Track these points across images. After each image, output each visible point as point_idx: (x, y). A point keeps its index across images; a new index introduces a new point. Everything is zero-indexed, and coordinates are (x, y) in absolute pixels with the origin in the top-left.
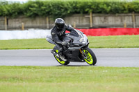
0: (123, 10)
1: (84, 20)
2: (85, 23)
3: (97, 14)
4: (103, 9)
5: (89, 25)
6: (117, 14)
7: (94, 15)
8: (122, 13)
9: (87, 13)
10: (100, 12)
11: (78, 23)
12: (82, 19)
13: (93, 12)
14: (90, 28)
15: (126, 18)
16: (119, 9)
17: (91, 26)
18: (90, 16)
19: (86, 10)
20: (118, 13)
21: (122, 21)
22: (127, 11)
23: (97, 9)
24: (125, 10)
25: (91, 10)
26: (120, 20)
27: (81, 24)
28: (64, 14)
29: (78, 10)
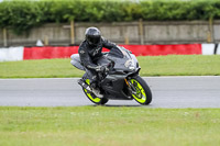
0: (124, 17)
1: (62, 33)
2: (62, 37)
3: (82, 24)
4: (92, 15)
5: (70, 41)
6: (114, 23)
7: (77, 24)
8: (123, 20)
9: (66, 21)
10: (87, 20)
11: (51, 38)
12: (59, 32)
13: (76, 21)
14: (71, 45)
15: (129, 28)
16: (118, 15)
17: (73, 42)
18: (72, 27)
19: (65, 17)
20: (116, 20)
21: (121, 34)
22: (130, 18)
23: (82, 15)
24: (127, 15)
25: (72, 18)
26: (118, 33)
27: (56, 39)
28: (30, 23)
29: (52, 17)
